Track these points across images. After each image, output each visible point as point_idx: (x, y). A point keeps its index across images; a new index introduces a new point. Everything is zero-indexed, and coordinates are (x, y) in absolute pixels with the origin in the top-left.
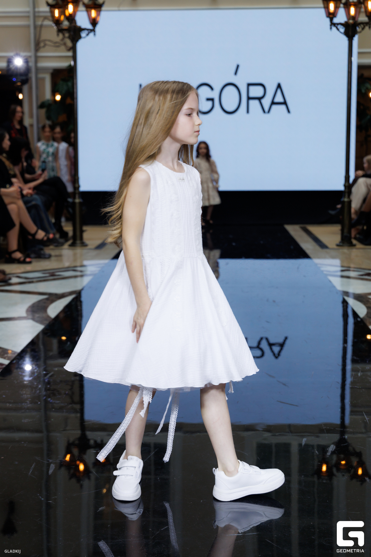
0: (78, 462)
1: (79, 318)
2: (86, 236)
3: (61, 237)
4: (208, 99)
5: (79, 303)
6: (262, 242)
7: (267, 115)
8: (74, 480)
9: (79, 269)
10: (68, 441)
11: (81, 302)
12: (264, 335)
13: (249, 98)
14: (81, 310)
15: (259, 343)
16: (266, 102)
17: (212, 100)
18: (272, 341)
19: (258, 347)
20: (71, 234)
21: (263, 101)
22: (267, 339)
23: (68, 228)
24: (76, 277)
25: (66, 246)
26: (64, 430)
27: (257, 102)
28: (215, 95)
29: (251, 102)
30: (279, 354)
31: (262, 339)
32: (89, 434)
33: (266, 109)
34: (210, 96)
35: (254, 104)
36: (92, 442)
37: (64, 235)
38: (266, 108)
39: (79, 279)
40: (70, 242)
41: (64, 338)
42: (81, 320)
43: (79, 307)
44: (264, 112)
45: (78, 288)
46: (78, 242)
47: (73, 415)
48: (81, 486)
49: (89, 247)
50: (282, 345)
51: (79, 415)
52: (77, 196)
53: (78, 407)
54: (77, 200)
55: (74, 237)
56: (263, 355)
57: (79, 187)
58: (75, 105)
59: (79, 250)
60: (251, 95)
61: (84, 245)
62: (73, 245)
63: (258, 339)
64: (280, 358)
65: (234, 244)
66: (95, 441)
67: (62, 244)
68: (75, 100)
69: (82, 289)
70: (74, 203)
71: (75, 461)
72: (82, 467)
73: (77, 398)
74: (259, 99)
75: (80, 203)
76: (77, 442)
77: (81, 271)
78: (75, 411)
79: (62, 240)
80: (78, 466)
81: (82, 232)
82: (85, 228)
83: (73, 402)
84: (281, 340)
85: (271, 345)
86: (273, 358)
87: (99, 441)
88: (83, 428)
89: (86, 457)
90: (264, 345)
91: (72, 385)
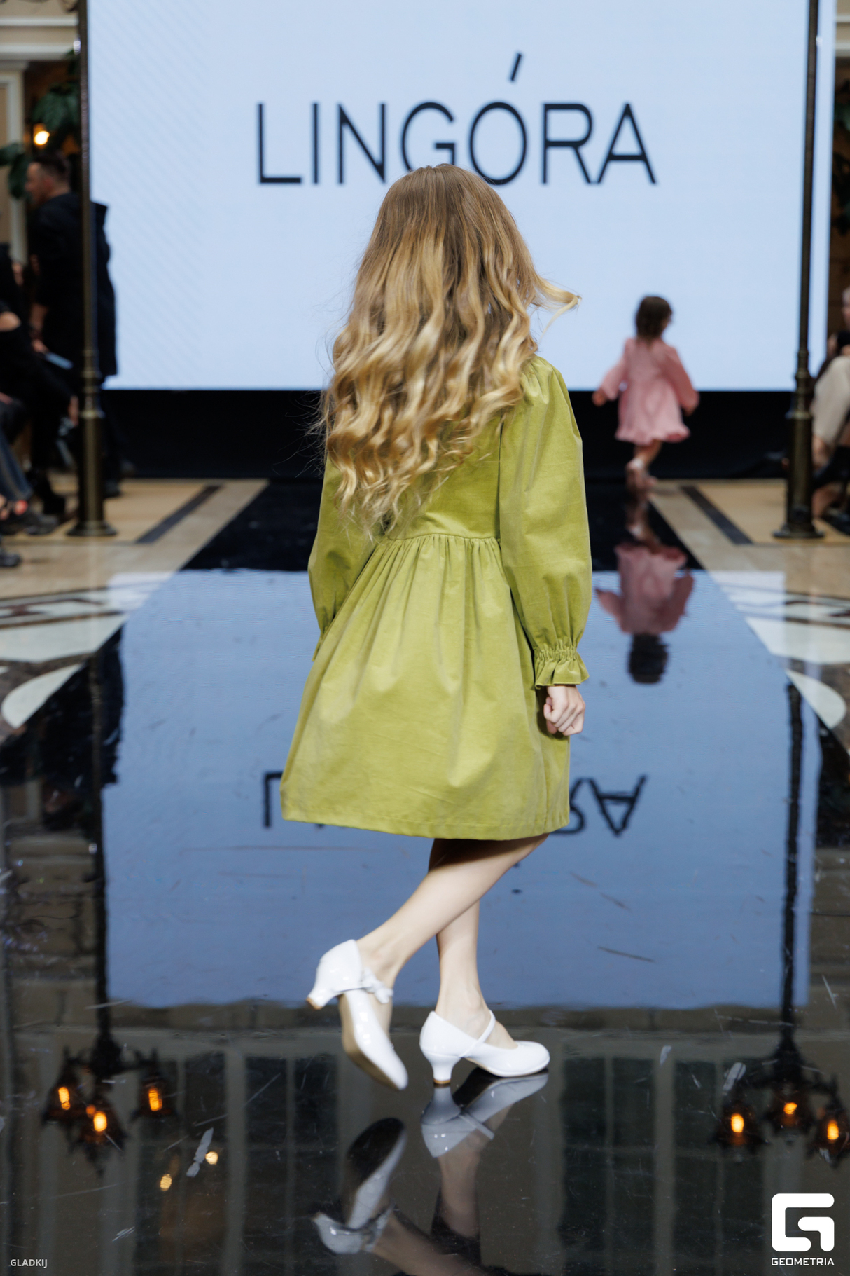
0: (90, 1110)
2: (114, 509)
3: (47, 511)
4: (440, 146)
7: (594, 190)
8: (80, 1157)
9: (93, 596)
10: (66, 1053)
12: (586, 773)
13: (548, 144)
16: (594, 153)
17: (450, 146)
18: (605, 788)
21: (585, 151)
22: (593, 784)
23: (65, 486)
24: (84, 617)
25: (60, 534)
26: (57, 1024)
27: (568, 153)
28: (457, 133)
29: (554, 153)
30: (625, 822)
31: (579, 783)
32: (122, 1035)
33: (594, 172)
34: (445, 138)
35: (562, 159)
36: (127, 1056)
37: (55, 505)
38: (594, 170)
39: (93, 623)
40: (69, 525)
44: (588, 179)
45: (92, 646)
46: (92, 524)
47: (77, 984)
48: (100, 1173)
49: (120, 538)
50: (631, 800)
51: (92, 983)
52: (89, 402)
53: (90, 961)
54: (90, 414)
55: (81, 514)
56: (582, 825)
58: (84, 157)
59: (93, 548)
60: (554, 135)
61: (107, 532)
62: (78, 531)
64: (626, 834)
66: (138, 1054)
68: (84, 145)
71: (84, 1109)
72: (100, 1122)
73: (89, 942)
74: (576, 145)
75: (97, 421)
76: (87, 1057)
77: (98, 603)
78: (84, 971)
79: (49, 520)
80: (90, 1121)
83: (81, 951)
84: (627, 787)
85: (601, 798)
86: (608, 833)
87: (146, 1052)
88: (105, 1019)
89: (112, 1097)
90: (586, 800)
91: (79, 906)
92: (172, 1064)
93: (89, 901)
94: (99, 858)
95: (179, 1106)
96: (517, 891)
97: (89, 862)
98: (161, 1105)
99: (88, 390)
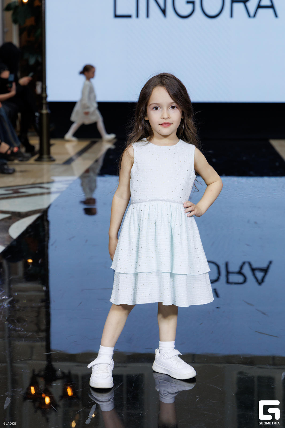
0: (43, 395)
1: (46, 239)
2: (53, 150)
3: (27, 151)
4: (189, 2)
5: (45, 223)
6: (244, 158)
7: (252, 20)
9: (45, 186)
10: (34, 371)
11: (48, 222)
12: (246, 259)
13: (233, 1)
14: (48, 230)
15: (241, 268)
16: (252, 5)
17: (193, 2)
18: (255, 266)
19: (240, 273)
20: (37, 148)
21: (248, 4)
22: (250, 264)
23: (35, 141)
24: (42, 194)
25: (32, 160)
26: (30, 360)
27: (241, 5)
29: (235, 5)
30: (263, 280)
31: (244, 263)
32: (56, 365)
33: (252, 13)
35: (239, 7)
36: (59, 373)
37: (30, 149)
39: (45, 197)
40: (36, 157)
41: (30, 261)
43: (46, 228)
44: (249, 16)
45: (45, 206)
46: (45, 156)
47: (39, 344)
48: (48, 420)
49: (57, 162)
50: (266, 271)
51: (44, 343)
52: (44, 107)
53: (43, 335)
54: (45, 111)
55: (41, 152)
56: (245, 281)
57: (46, 96)
58: (43, 7)
59: (45, 166)
61: (51, 159)
62: (40, 159)
63: (240, 263)
64: (264, 284)
65: (214, 160)
66: (63, 373)
67: (28, 159)
68: (43, 2)
69: (49, 207)
70: (41, 114)
71: (41, 394)
72: (47, 400)
73: (43, 327)
74: (244, 2)
75: (47, 114)
76: (42, 373)
77: (48, 188)
78: (41, 339)
79: (28, 155)
80: (44, 399)
81: (49, 145)
82: (52, 141)
83: (39, 330)
84: (264, 265)
85: (253, 270)
86: (256, 284)
87: (66, 371)
88: (49, 358)
89: (52, 390)
90: (247, 270)
91: (39, 313)
92: (77, 376)
93: (43, 310)
94: (47, 293)
95: (79, 395)
96: (218, 308)
97: (43, 294)
98: (72, 393)
99: (44, 102)
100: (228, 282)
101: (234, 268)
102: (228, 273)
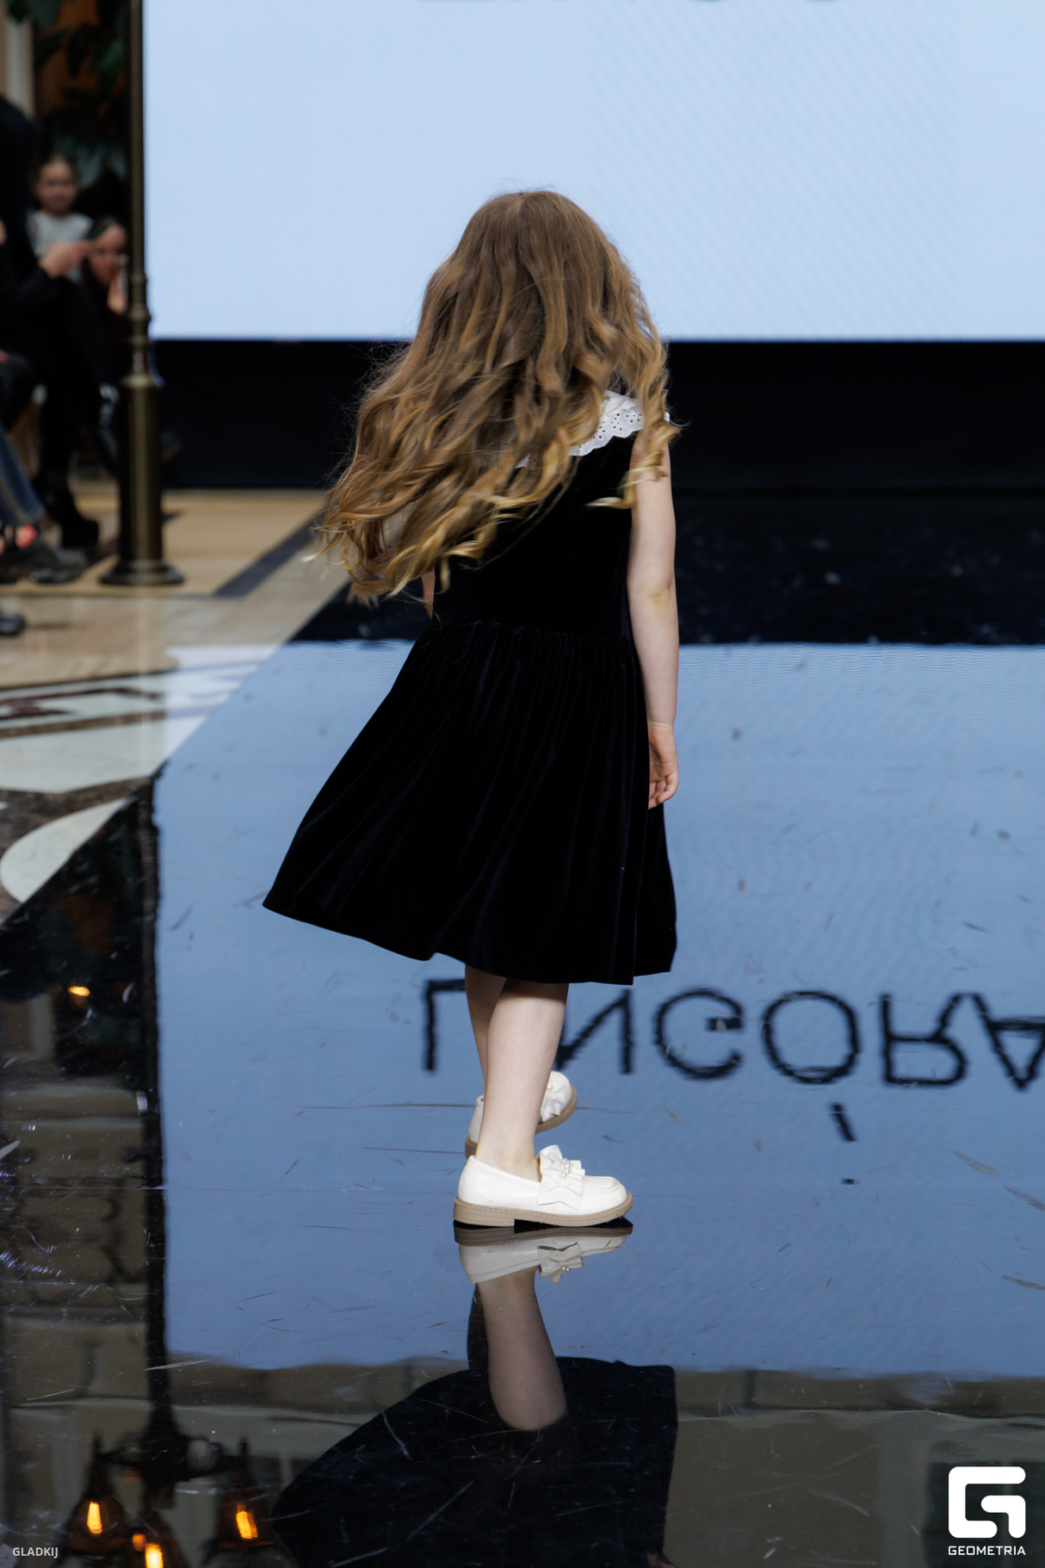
0: (138, 1540)
1: (148, 903)
2: (173, 535)
3: (68, 542)
5: (143, 837)
9: (144, 684)
10: (97, 1444)
11: (154, 831)
12: (966, 984)
14: (156, 866)
15: (945, 1019)
18: (1001, 1009)
19: (939, 1038)
20: (110, 528)
22: (979, 1003)
23: (99, 504)
24: (130, 719)
26: (81, 1396)
30: (1033, 1069)
31: (955, 1000)
32: (188, 1416)
36: (199, 1450)
37: (82, 534)
39: (144, 729)
40: (105, 567)
41: (80, 991)
42: (155, 911)
43: (146, 856)
45: (140, 768)
46: (143, 564)
47: (117, 1330)
49: (189, 588)
51: (140, 1329)
52: (138, 359)
53: (137, 1293)
54: (139, 381)
55: (125, 544)
56: (961, 1071)
57: (147, 320)
59: (143, 603)
61: (167, 578)
62: (120, 577)
63: (939, 1002)
64: (1036, 1086)
65: (833, 578)
66: (219, 1449)
69: (158, 775)
71: (130, 1537)
72: (154, 1561)
73: (136, 1260)
75: (151, 391)
76: (134, 1449)
77: (154, 696)
78: (129, 1309)
79: (70, 557)
80: (139, 1557)
81: (159, 519)
82: (170, 503)
83: (118, 1274)
85: (994, 1028)
86: (1006, 1085)
87: (232, 1446)
88: (160, 1387)
89: (173, 1518)
90: (968, 1029)
92: (273, 1464)
93: (137, 1191)
94: (153, 1124)
96: (850, 1181)
97: (136, 1126)
99: (138, 340)
100: (890, 1078)
101: (914, 1018)
102: (890, 1039)
